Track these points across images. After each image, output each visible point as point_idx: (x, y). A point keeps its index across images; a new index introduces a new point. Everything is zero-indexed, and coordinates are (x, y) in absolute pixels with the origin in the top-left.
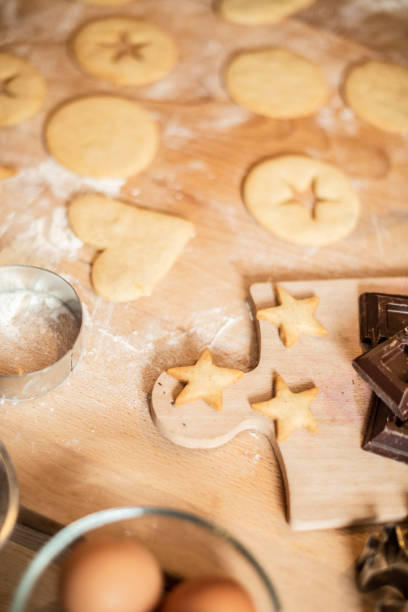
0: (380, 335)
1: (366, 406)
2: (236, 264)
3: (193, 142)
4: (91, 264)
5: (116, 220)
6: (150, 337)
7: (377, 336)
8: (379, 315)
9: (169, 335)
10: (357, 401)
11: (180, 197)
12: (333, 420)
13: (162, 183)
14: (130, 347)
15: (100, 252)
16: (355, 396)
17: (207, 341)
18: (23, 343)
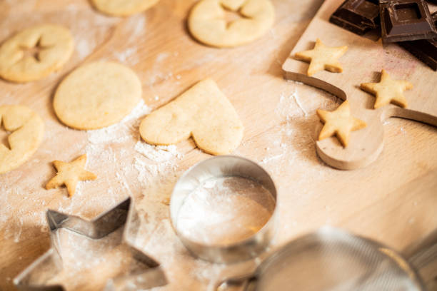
0: (372, 20)
1: (407, 56)
2: (253, 73)
3: (139, 51)
4: (197, 147)
5: (174, 116)
6: (277, 142)
7: (370, 22)
8: (357, 13)
9: (283, 132)
10: (402, 58)
11: (179, 77)
12: (408, 75)
13: (160, 81)
14: (277, 157)
15: (191, 137)
16: (398, 57)
17: (301, 114)
18: (229, 216)
